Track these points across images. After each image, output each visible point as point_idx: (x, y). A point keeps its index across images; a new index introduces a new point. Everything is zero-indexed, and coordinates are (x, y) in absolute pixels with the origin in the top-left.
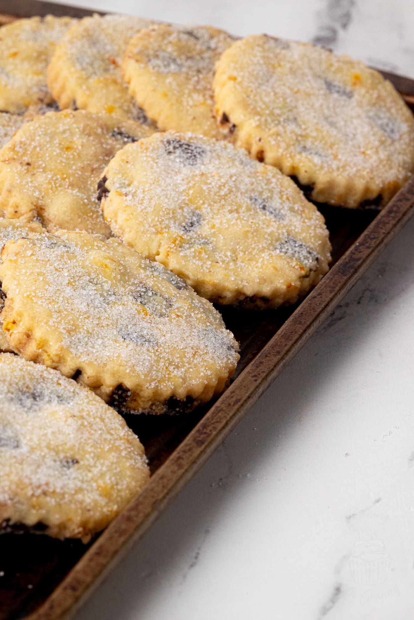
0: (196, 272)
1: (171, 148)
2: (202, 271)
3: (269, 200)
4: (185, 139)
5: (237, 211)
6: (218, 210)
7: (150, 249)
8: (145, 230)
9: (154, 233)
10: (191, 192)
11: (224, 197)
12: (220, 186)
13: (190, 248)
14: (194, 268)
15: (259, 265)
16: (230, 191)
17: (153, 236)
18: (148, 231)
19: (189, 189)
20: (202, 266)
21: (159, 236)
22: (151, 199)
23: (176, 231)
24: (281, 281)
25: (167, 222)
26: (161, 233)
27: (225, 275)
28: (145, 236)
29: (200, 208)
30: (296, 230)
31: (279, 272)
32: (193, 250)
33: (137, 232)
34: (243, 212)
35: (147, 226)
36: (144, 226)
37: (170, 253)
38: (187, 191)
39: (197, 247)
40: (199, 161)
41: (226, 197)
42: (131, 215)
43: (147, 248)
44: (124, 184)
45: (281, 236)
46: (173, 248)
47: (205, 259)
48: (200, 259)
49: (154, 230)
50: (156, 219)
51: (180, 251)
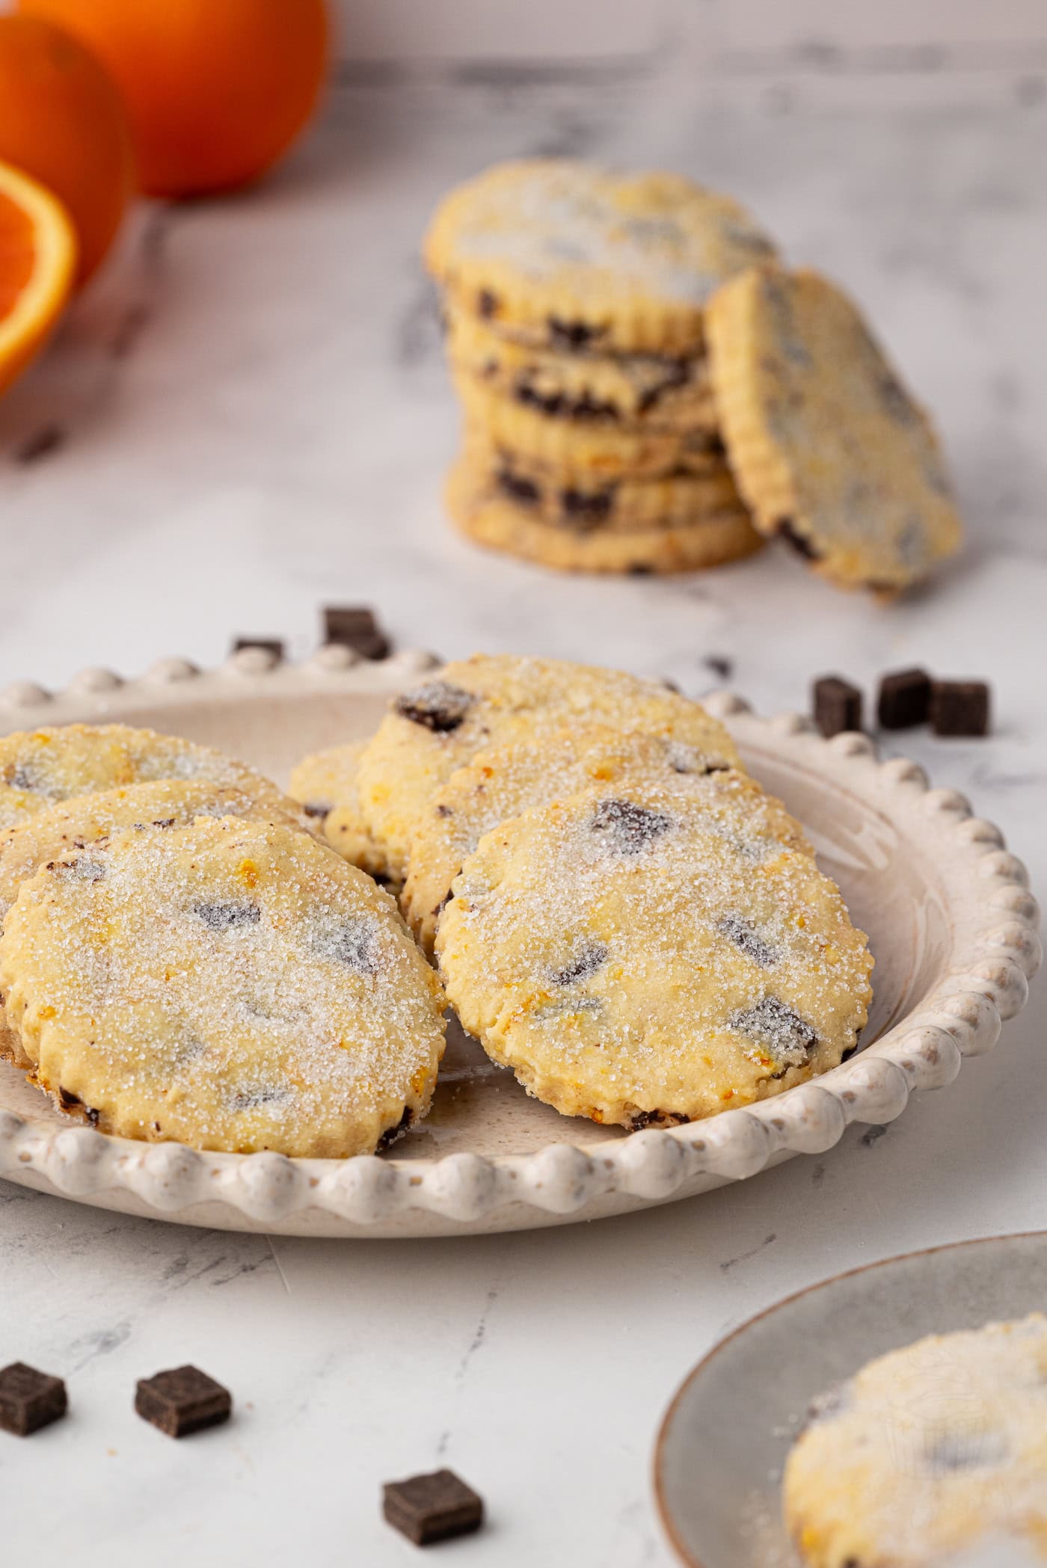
0: (549, 1063)
1: (602, 818)
2: (560, 1060)
3: (760, 924)
4: (640, 801)
5: (681, 946)
6: (642, 943)
7: (483, 1015)
8: (481, 979)
9: (495, 985)
10: (600, 905)
11: (665, 917)
12: (661, 897)
13: (555, 1015)
14: (547, 1055)
15: (678, 1053)
16: (680, 907)
17: (492, 991)
18: (486, 979)
19: (598, 900)
20: (564, 1051)
21: (504, 990)
22: (515, 919)
23: (537, 982)
24: (711, 1086)
25: (527, 964)
26: (508, 986)
27: (602, 1072)
28: (479, 988)
29: (607, 940)
30: (790, 985)
31: (712, 1068)
32: (558, 1019)
33: (467, 981)
34: (694, 948)
35: (486, 970)
36: (481, 970)
37: (511, 1025)
38: (593, 906)
39: (568, 1013)
40: (647, 845)
41: (668, 919)
42: (463, 949)
43: (477, 1011)
44: (483, 885)
45: (750, 997)
46: (520, 1014)
47: (575, 1038)
48: (566, 1038)
49: (495, 978)
50: (508, 958)
51: (532, 1022)
